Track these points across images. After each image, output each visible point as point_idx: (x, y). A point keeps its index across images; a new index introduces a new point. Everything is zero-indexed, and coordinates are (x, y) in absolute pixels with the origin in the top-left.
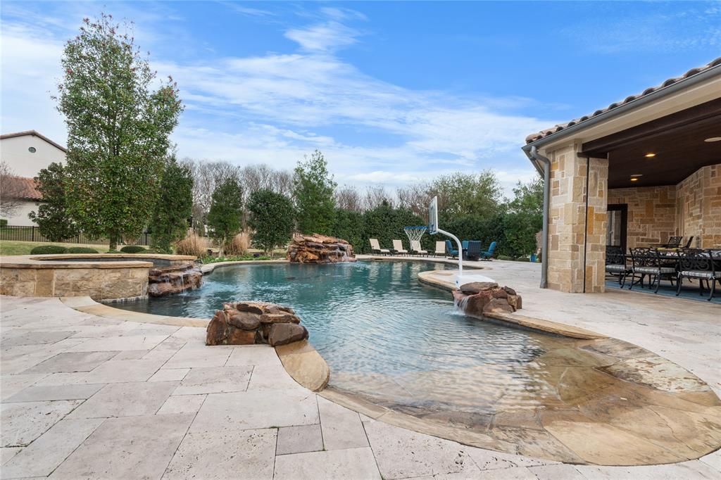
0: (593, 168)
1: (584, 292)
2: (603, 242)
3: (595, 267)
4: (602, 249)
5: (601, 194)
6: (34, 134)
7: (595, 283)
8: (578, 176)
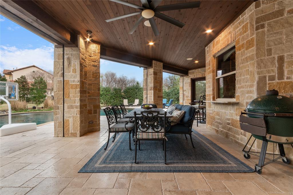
0: (67, 54)
1: (64, 136)
2: (78, 103)
3: (71, 120)
4: (76, 107)
5: (74, 71)
6: (34, 66)
7: (71, 130)
8: (57, 60)
